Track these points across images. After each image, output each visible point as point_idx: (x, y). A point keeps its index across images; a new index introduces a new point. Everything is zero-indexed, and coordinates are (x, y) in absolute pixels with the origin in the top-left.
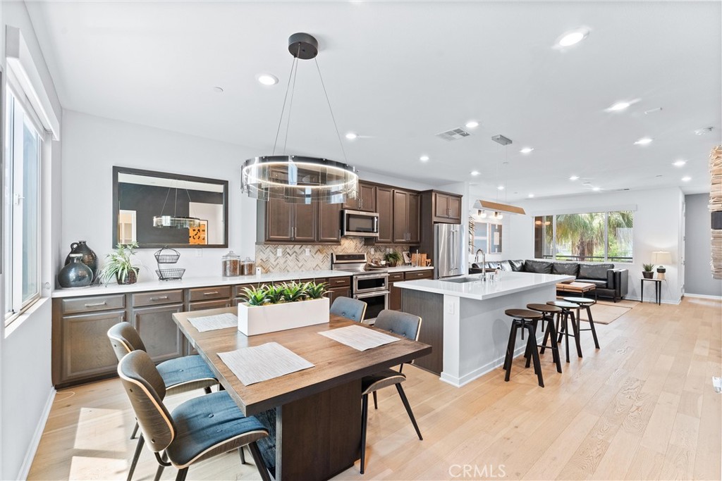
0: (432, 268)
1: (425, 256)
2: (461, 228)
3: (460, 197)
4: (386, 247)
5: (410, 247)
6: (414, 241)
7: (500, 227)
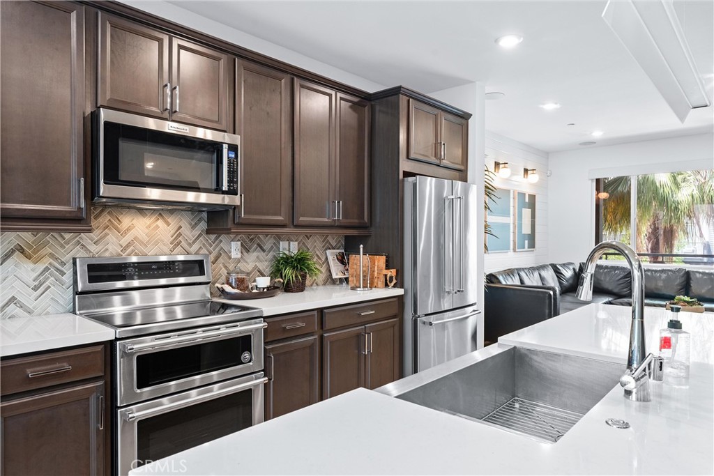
0: (400, 292)
1: (381, 261)
2: (466, 192)
3: (465, 117)
4: (279, 238)
5: (347, 238)
6: (355, 221)
7: (533, 197)
